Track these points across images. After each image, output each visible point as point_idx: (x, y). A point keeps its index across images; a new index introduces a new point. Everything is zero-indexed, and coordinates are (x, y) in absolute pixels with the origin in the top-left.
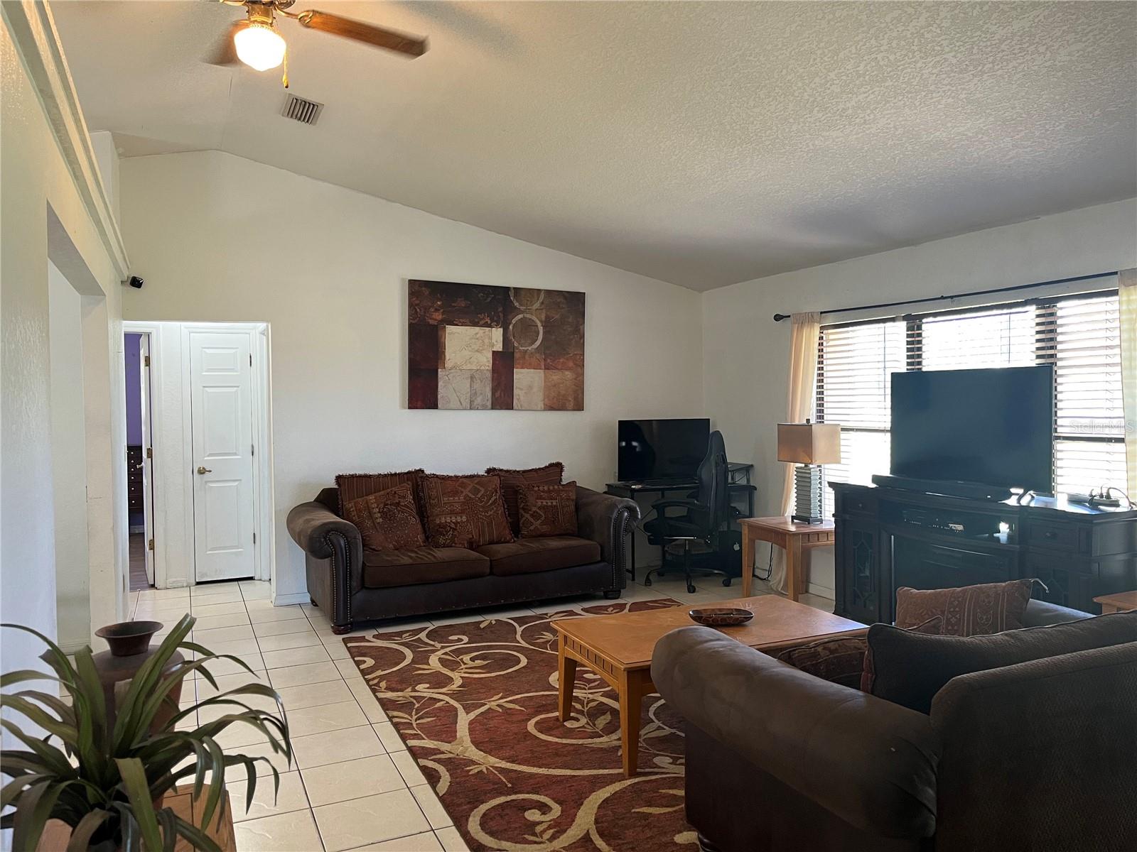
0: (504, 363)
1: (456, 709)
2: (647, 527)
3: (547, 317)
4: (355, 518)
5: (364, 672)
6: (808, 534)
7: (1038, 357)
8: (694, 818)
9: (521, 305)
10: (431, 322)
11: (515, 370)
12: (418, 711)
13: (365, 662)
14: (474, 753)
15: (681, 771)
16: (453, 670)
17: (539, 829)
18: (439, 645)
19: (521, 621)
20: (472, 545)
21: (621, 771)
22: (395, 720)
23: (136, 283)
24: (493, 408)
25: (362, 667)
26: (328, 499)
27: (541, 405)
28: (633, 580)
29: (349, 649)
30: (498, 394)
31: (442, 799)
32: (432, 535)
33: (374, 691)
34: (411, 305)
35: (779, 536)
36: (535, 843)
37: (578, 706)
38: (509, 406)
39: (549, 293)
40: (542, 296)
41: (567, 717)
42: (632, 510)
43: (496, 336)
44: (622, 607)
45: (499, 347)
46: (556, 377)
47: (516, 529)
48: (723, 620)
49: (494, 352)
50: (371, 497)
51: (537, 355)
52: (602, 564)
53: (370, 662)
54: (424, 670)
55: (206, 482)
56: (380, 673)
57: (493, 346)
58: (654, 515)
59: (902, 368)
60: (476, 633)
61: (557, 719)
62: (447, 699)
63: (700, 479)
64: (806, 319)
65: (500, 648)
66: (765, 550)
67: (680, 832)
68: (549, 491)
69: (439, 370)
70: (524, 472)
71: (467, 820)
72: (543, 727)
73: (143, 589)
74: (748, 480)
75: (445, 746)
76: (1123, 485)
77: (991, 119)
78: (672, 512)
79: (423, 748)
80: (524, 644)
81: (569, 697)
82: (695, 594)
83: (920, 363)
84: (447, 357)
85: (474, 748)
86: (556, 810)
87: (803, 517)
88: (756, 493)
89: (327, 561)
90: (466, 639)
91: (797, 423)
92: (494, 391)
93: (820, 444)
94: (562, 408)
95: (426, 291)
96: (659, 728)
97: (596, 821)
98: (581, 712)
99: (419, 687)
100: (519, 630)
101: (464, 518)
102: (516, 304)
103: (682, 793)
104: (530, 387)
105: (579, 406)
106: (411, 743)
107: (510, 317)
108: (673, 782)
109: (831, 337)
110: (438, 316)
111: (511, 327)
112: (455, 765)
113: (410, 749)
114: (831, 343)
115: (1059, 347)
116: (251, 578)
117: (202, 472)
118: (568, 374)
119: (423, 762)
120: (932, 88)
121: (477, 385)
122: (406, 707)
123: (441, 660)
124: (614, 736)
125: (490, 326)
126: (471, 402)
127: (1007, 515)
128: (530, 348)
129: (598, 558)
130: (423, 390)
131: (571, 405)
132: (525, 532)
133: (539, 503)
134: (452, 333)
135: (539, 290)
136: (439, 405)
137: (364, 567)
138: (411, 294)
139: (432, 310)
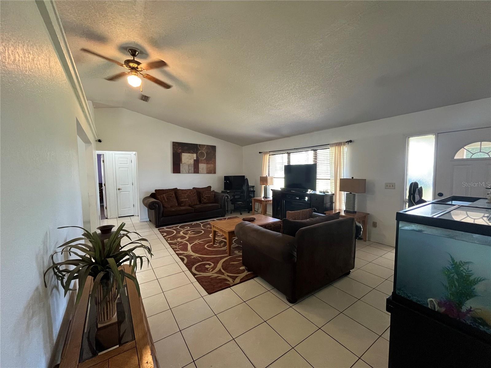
0: (196, 162)
1: (187, 244)
2: (231, 200)
3: (207, 151)
4: (160, 200)
5: (164, 237)
6: (266, 201)
7: (314, 162)
8: (244, 264)
9: (201, 148)
10: (179, 152)
11: (199, 164)
12: (178, 245)
13: (164, 234)
14: (192, 253)
15: (241, 254)
16: (186, 235)
17: (209, 269)
18: (182, 229)
19: (202, 223)
20: (189, 206)
21: (227, 255)
22: (173, 247)
23: (100, 141)
24: (194, 173)
25: (163, 235)
26: (153, 195)
27: (206, 172)
28: (228, 212)
29: (160, 231)
30: (195, 170)
31: (185, 264)
32: (180, 203)
33: (167, 241)
34: (173, 148)
35: (260, 201)
36: (208, 272)
37: (216, 241)
38: (198, 173)
39: (208, 146)
40: (206, 146)
41: (214, 244)
42: (228, 197)
43: (195, 155)
44: (226, 219)
45: (195, 159)
46: (209, 166)
47: (200, 202)
48: (249, 220)
50: (164, 195)
51: (205, 161)
53: (165, 234)
54: (179, 235)
55: (121, 192)
56: (168, 236)
57: (194, 158)
58: (232, 197)
59: (287, 164)
60: (191, 226)
61: (212, 244)
62: (185, 242)
63: (243, 190)
64: (266, 153)
65: (197, 229)
66: (257, 204)
67: (241, 267)
68: (208, 193)
69: (181, 164)
70: (202, 188)
71: (192, 269)
72: (208, 246)
73: (104, 219)
74: (253, 189)
75: (185, 252)
76: (330, 189)
77: (305, 110)
78: (236, 197)
79: (180, 253)
80: (203, 228)
81: (214, 239)
83: (290, 163)
84: (183, 161)
85: (192, 252)
86: (213, 265)
87: (265, 197)
88: (255, 192)
89: (154, 210)
90: (189, 228)
91: (264, 176)
93: (269, 181)
94: (211, 173)
95: (177, 144)
96: (235, 245)
97: (222, 266)
98: (217, 242)
99: (178, 239)
100: (202, 225)
101: (188, 199)
102: (199, 148)
103: (241, 259)
104: (203, 168)
105: (215, 173)
106: (177, 252)
107: (198, 151)
108: (239, 256)
109: (271, 157)
110: (180, 151)
111: (198, 154)
112: (188, 256)
113: (177, 254)
114: (271, 159)
115: (318, 160)
116: (133, 216)
117: (119, 189)
118: (212, 165)
119: (180, 256)
120: (294, 102)
121: (190, 168)
122: (175, 244)
123: (183, 233)
124: (225, 247)
125: (193, 153)
126: (189, 172)
127: (308, 195)
128: (203, 159)
129: (220, 208)
130: (176, 169)
131: (213, 172)
132: (202, 202)
133: (206, 195)
134: (184, 155)
135: (205, 145)
136: (181, 172)
137: (163, 212)
138: (173, 145)
139: (179, 149)
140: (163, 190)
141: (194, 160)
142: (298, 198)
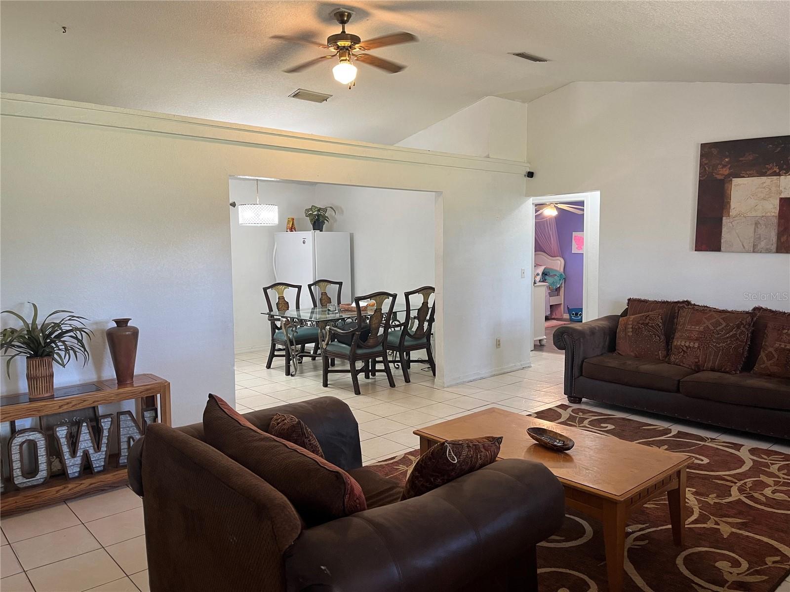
10: (719, 177)
23: (530, 175)
24: (778, 251)
30: (784, 239)
43: (784, 184)
45: (787, 194)
47: (748, 364)
49: (781, 199)
57: (780, 194)
69: (724, 218)
84: (733, 206)
92: (780, 235)
95: (715, 151)
110: (726, 171)
121: (762, 231)
125: (779, 174)
126: (755, 246)
130: (708, 235)
132: (756, 368)
133: (778, 344)
134: (736, 185)
136: (723, 247)
137: (583, 361)
138: (702, 156)
139: (720, 166)
140: (645, 301)
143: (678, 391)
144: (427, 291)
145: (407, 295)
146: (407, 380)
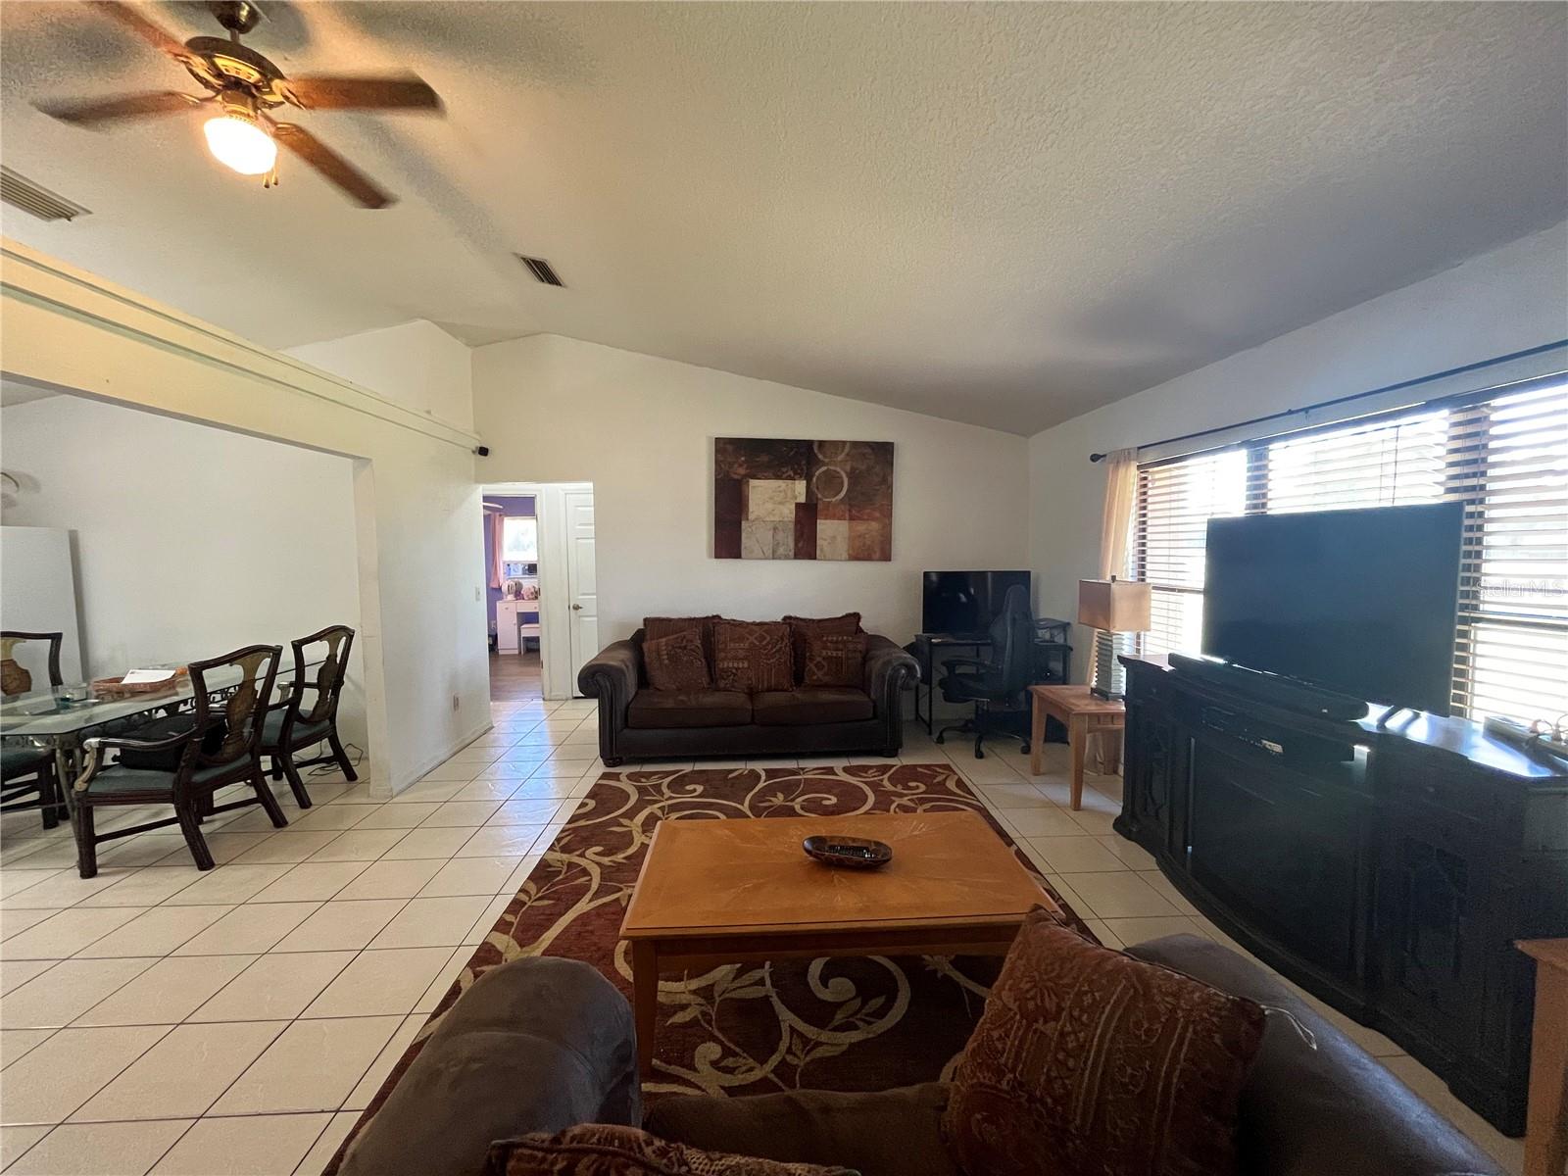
0: (807, 515)
1: (588, 890)
3: (853, 469)
5: (572, 819)
6: (1105, 717)
9: (825, 457)
10: (736, 477)
11: (818, 521)
12: (551, 886)
13: (588, 806)
16: (644, 832)
18: (667, 796)
19: (773, 774)
20: (748, 692)
23: (483, 451)
24: (796, 558)
25: (579, 812)
27: (845, 555)
28: (930, 733)
29: (594, 787)
30: (800, 545)
32: (715, 678)
33: (551, 848)
34: (717, 462)
38: (812, 556)
39: (855, 444)
40: (848, 444)
42: (911, 667)
43: (800, 487)
44: (887, 769)
45: (802, 499)
46: (861, 527)
47: (798, 678)
50: (665, 640)
51: (842, 507)
52: (876, 721)
53: (591, 807)
54: (621, 826)
55: (580, 617)
57: (796, 498)
60: (716, 785)
62: (597, 873)
64: (1122, 457)
68: (838, 642)
69: (743, 522)
70: (820, 621)
74: (1065, 640)
75: (512, 951)
82: (983, 760)
83: (1264, 505)
84: (751, 510)
87: (1103, 691)
88: (1074, 656)
89: (596, 701)
90: (700, 791)
92: (796, 541)
94: (868, 558)
95: (730, 448)
100: (760, 786)
101: (746, 665)
102: (820, 456)
104: (834, 537)
105: (886, 557)
107: (814, 469)
109: (1157, 476)
110: (742, 471)
111: (814, 479)
114: (1157, 484)
117: (577, 608)
118: (874, 525)
121: (780, 536)
123: (649, 815)
125: (793, 479)
126: (774, 552)
127: (1365, 737)
128: (834, 500)
129: (871, 715)
130: (728, 542)
131: (878, 555)
132: (807, 681)
133: (824, 653)
134: (754, 487)
135: (844, 443)
136: (743, 554)
137: (627, 707)
138: (717, 451)
139: (736, 466)
140: (669, 620)
141: (798, 505)
142: (1278, 748)
143: (753, 722)
144: (332, 634)
145: (297, 647)
146: (304, 803)
